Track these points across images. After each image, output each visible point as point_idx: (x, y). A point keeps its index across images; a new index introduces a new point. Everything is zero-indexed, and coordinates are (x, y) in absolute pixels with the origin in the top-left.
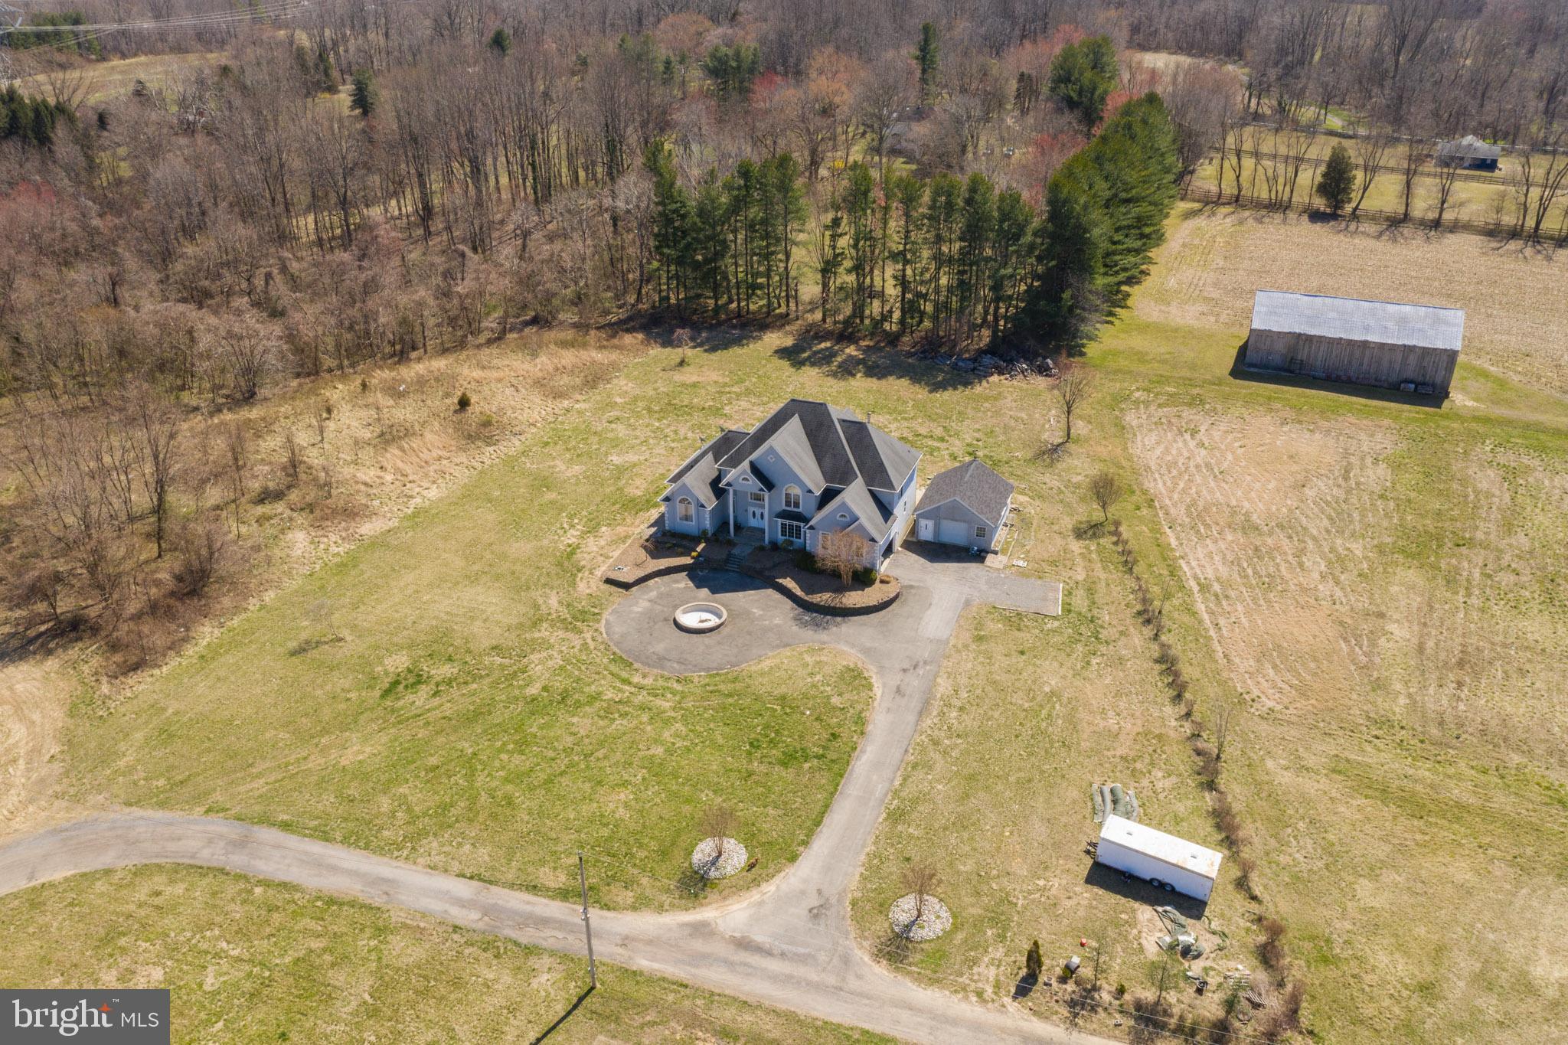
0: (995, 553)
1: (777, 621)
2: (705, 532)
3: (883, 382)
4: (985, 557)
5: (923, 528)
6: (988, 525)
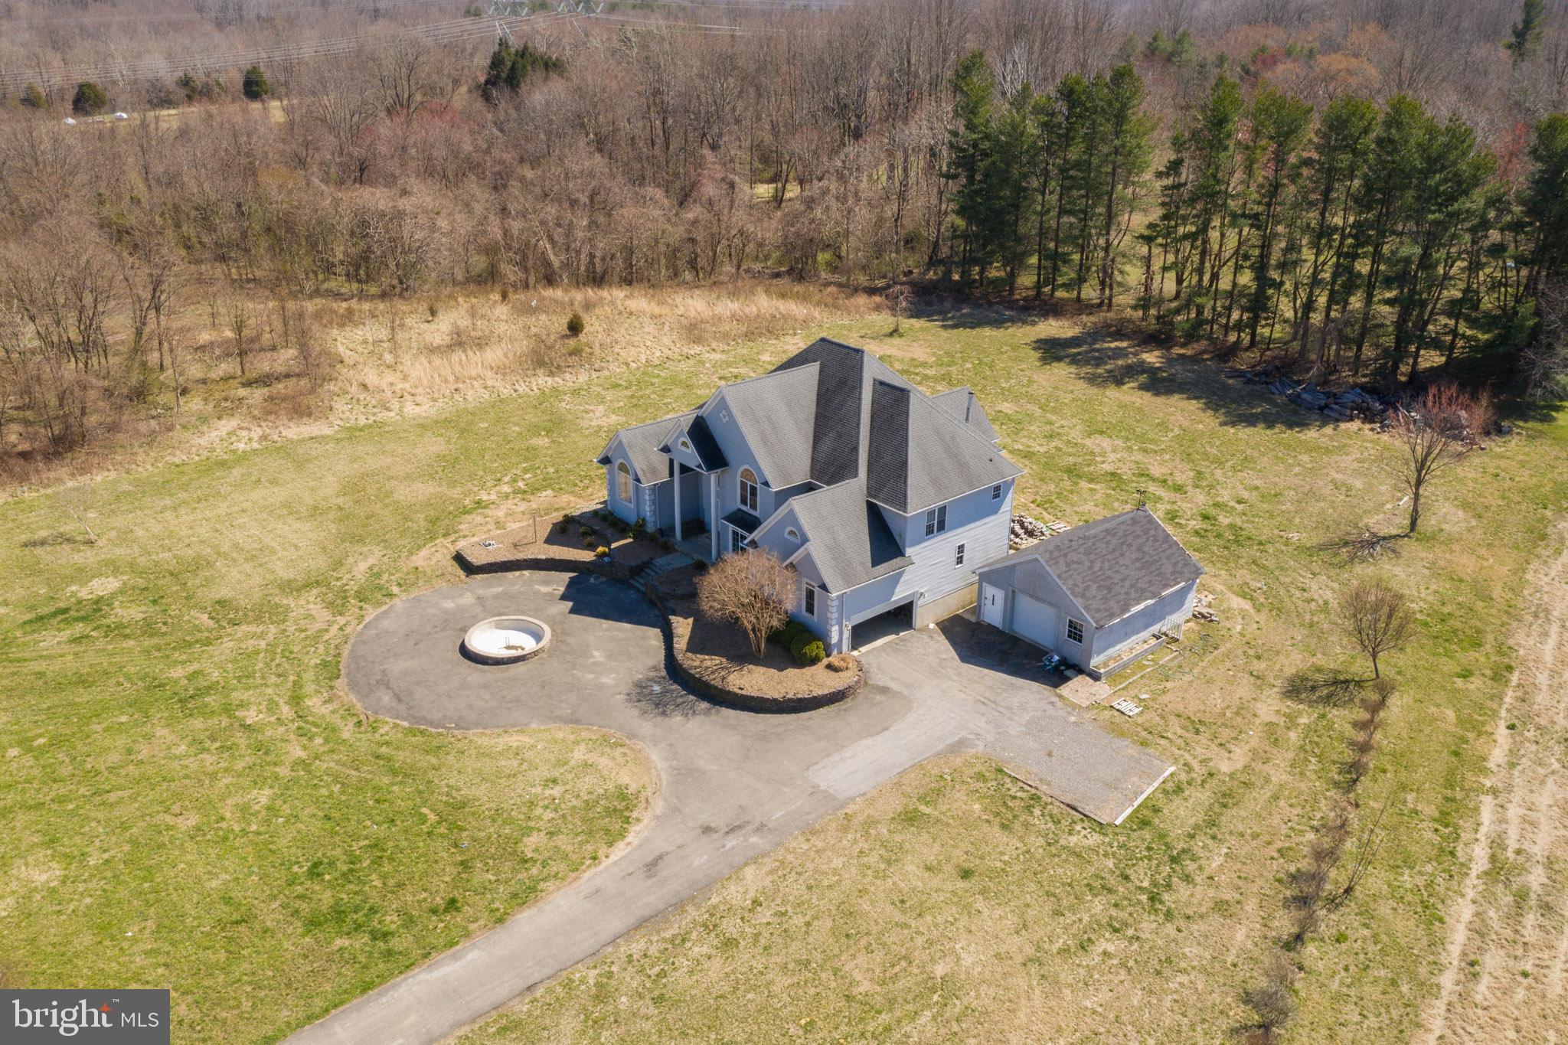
0: (1095, 677)
1: (607, 680)
2: (641, 524)
3: (1160, 400)
4: (1068, 679)
5: (989, 602)
6: (1086, 621)
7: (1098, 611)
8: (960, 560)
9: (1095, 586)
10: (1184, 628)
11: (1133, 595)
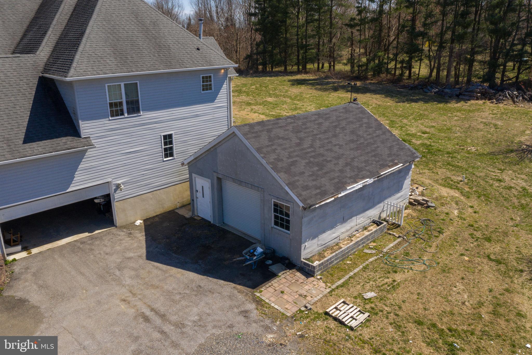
0: (307, 272)
4: (273, 275)
5: (199, 195)
6: (294, 202)
7: (306, 188)
8: (169, 152)
9: (304, 162)
10: (405, 213)
11: (349, 173)
